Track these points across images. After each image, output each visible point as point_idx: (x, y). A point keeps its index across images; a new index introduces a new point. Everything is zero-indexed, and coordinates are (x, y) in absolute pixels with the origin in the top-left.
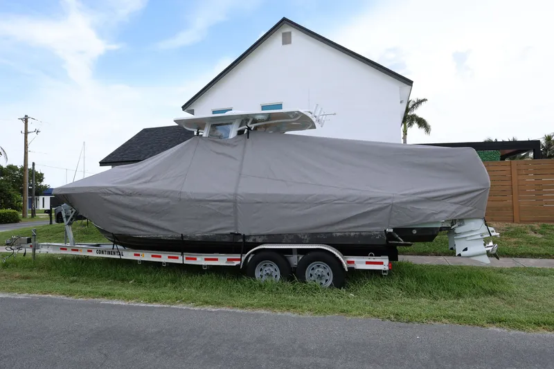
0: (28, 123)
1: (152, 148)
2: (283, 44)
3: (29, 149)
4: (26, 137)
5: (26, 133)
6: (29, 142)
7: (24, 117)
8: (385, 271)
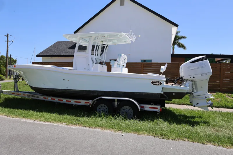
0: (9, 38)
1: (60, 50)
2: (120, 5)
3: (9, 49)
4: (7, 44)
5: (7, 42)
6: (9, 46)
7: (7, 34)
8: (158, 112)
